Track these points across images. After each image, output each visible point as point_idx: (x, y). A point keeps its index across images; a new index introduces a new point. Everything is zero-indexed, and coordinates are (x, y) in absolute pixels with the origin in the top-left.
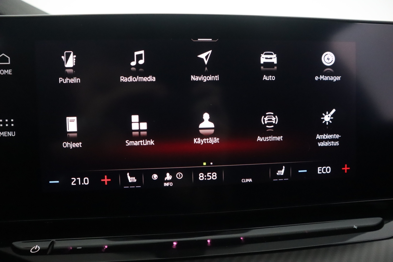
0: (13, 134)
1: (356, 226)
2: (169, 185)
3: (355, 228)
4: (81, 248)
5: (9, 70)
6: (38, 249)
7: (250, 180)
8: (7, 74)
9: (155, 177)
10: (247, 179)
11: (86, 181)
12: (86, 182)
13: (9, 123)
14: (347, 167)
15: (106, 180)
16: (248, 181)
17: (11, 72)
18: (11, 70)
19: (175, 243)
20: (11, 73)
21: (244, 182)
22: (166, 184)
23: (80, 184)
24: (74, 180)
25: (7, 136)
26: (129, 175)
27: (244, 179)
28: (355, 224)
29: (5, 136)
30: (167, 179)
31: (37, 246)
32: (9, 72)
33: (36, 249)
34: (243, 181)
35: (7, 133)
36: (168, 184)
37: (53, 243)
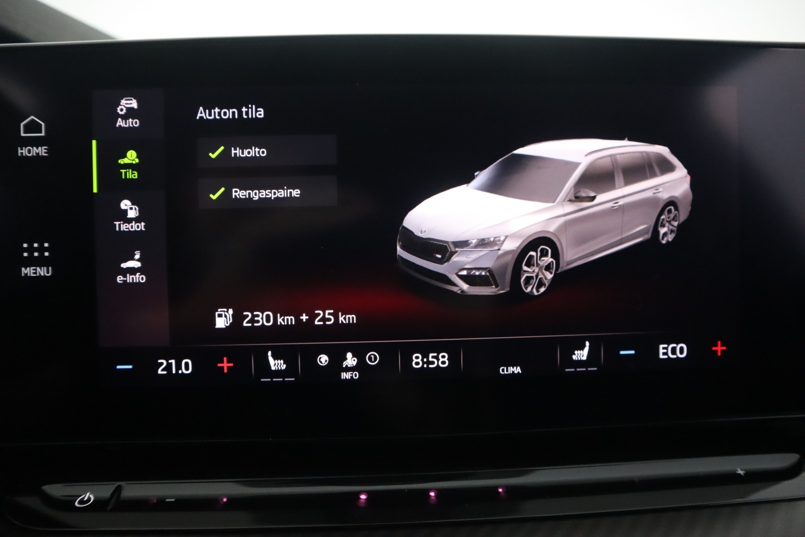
0: (48, 272)
1: (742, 470)
2: (352, 377)
3: (740, 474)
4: (174, 500)
5: (43, 147)
6: (89, 499)
7: (517, 370)
8: (38, 154)
9: (323, 360)
10: (511, 368)
11: (187, 367)
12: (187, 369)
13: (41, 250)
14: (722, 345)
15: (225, 365)
16: (513, 372)
17: (46, 151)
18: (46, 147)
19: (363, 497)
20: (45, 153)
21: (506, 373)
22: (346, 376)
23: (174, 372)
24: (162, 364)
25: (35, 275)
26: (272, 356)
27: (505, 368)
28: (740, 465)
29: (32, 275)
30: (347, 363)
31: (88, 494)
32: (42, 151)
33: (85, 499)
34: (503, 370)
35: (36, 270)
36: (350, 375)
37: (119, 489)
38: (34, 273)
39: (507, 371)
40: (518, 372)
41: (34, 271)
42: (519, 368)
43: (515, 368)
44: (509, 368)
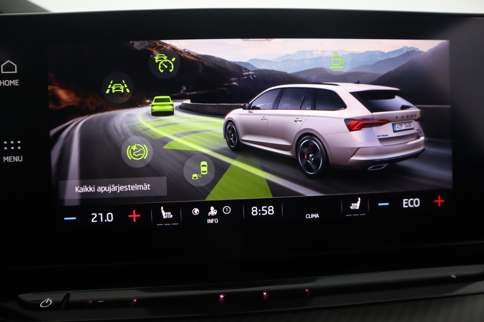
0: (20, 160)
1: (454, 275)
2: (214, 222)
3: (453, 278)
4: (103, 301)
5: (16, 80)
6: (49, 302)
7: (317, 216)
8: (12, 84)
9: (196, 212)
10: (313, 214)
11: (110, 218)
13: (16, 145)
14: (441, 199)
15: (134, 216)
16: (314, 217)
17: (18, 82)
18: (18, 80)
19: (222, 296)
20: (17, 84)
21: (309, 218)
22: (210, 221)
23: (102, 221)
24: (94, 216)
25: (12, 161)
26: (164, 209)
27: (309, 215)
28: (453, 272)
29: (10, 161)
30: (211, 213)
31: (48, 299)
32: (15, 82)
33: (47, 302)
34: (308, 216)
35: (12, 158)
37: (68, 296)
38: (11, 160)
39: (310, 217)
40: (317, 217)
41: (12, 159)
42: (317, 214)
43: (315, 214)
44: (311, 215)
